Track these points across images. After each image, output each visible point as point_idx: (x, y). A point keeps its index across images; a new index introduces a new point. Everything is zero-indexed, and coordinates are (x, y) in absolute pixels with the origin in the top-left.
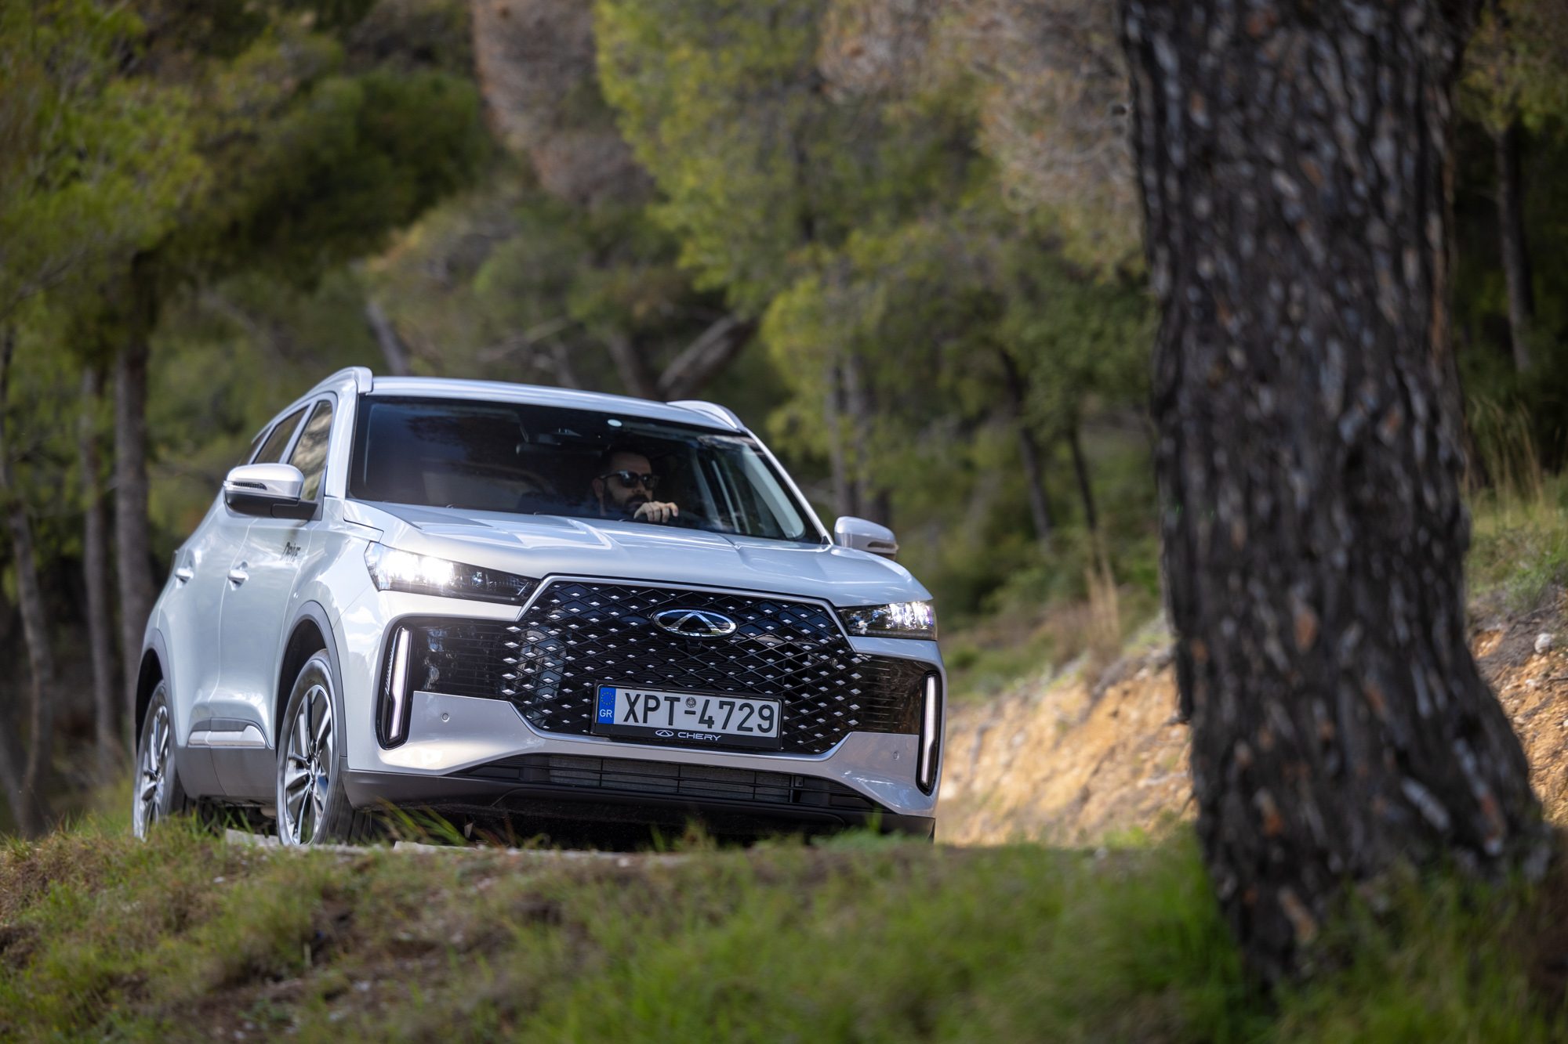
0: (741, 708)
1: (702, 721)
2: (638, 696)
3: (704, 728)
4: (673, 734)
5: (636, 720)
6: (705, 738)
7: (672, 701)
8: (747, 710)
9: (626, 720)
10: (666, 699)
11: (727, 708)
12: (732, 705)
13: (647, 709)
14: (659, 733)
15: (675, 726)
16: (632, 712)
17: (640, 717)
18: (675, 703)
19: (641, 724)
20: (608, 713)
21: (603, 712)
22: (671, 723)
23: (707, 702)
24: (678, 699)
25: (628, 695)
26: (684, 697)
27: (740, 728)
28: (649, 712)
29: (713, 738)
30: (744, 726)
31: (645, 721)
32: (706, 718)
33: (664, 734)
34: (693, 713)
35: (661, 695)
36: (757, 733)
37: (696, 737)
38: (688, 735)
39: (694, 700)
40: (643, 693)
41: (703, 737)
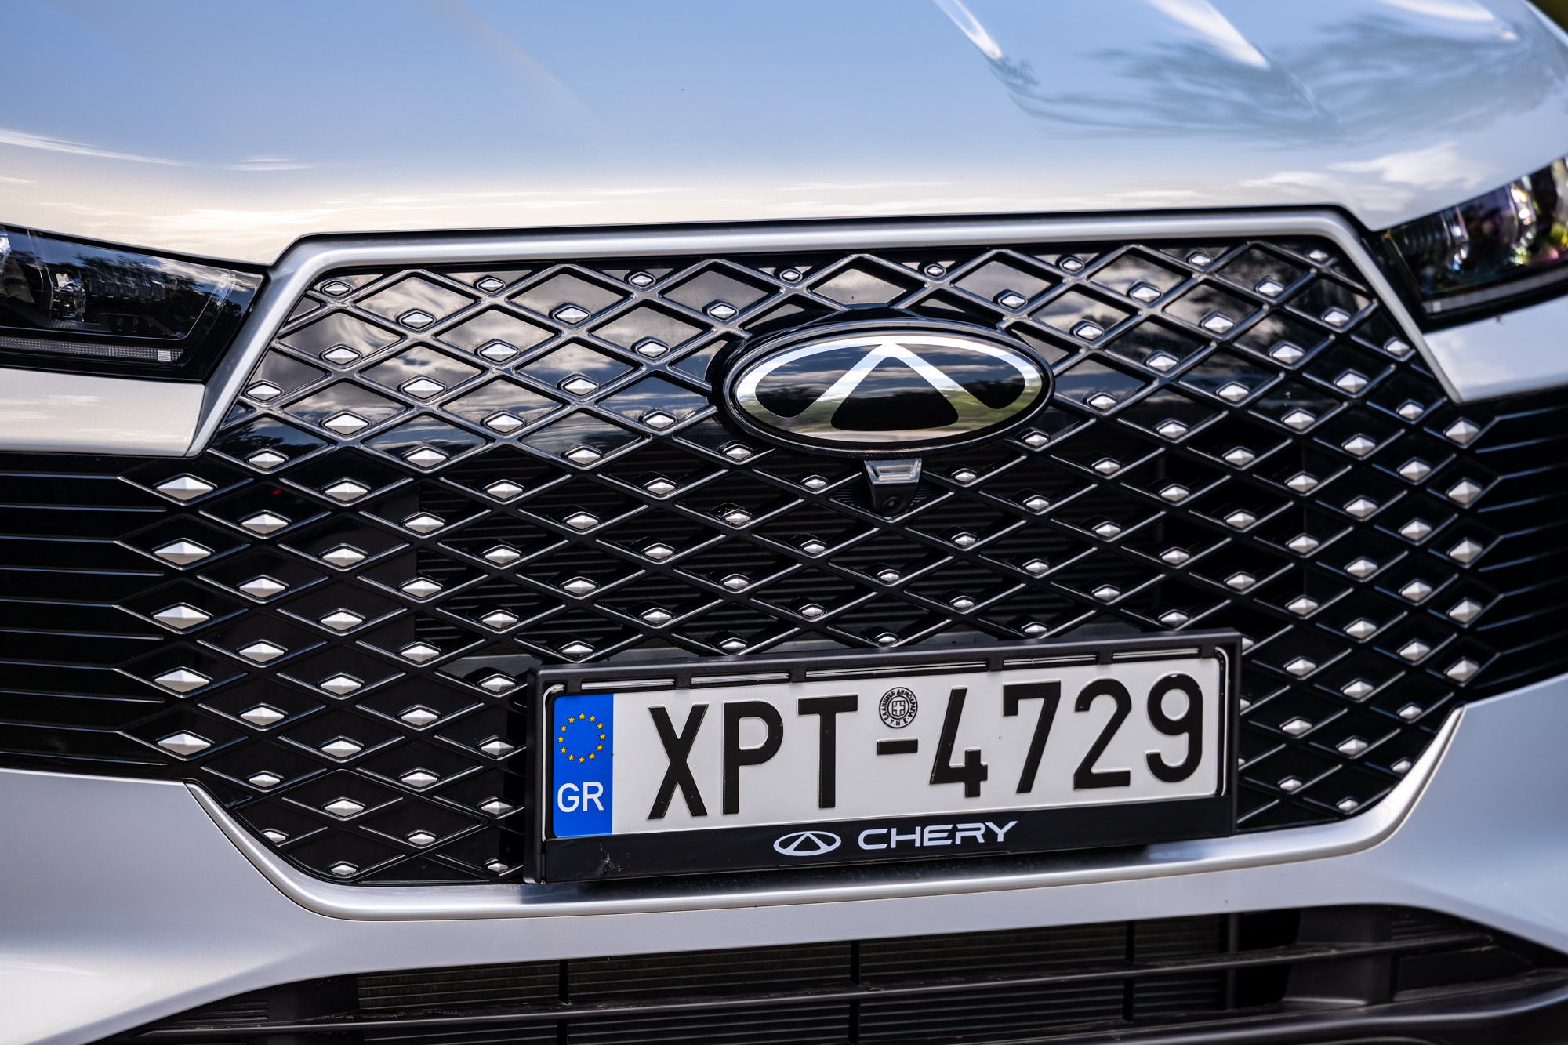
0: (1083, 703)
1: (942, 774)
2: (698, 713)
3: (952, 799)
4: (838, 841)
5: (697, 808)
6: (959, 836)
7: (827, 710)
8: (1104, 707)
9: (659, 810)
10: (807, 707)
12: (1050, 693)
13: (735, 758)
14: (784, 845)
16: (678, 776)
17: (711, 791)
18: (840, 717)
19: (715, 820)
20: (588, 795)
23: (957, 698)
24: (849, 704)
26: (870, 692)
27: (1085, 778)
28: (743, 770)
29: (990, 835)
31: (731, 805)
32: (957, 761)
33: (808, 845)
34: (910, 747)
36: (1146, 789)
37: (926, 838)
38: (895, 838)
40: (716, 699)
41: (952, 835)
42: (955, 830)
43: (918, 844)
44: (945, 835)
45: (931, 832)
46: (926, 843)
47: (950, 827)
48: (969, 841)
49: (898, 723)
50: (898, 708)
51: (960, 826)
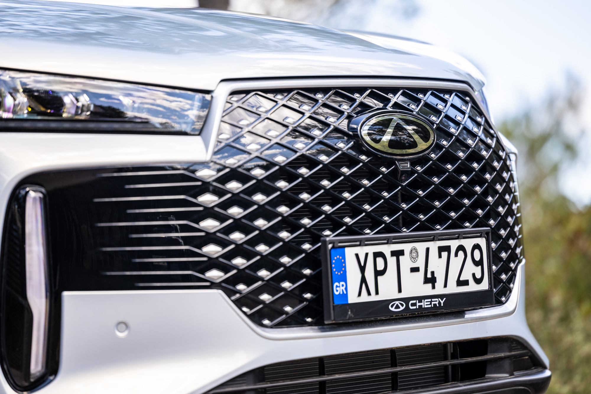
6: (433, 303)
9: (360, 295)
11: (445, 254)
15: (404, 294)
18: (401, 258)
21: (337, 286)
22: (400, 291)
25: (357, 256)
28: (379, 278)
29: (440, 303)
30: (461, 279)
32: (429, 276)
33: (397, 307)
35: (387, 249)
37: (425, 304)
38: (418, 304)
39: (415, 249)
41: (431, 304)
42: (431, 302)
43: (423, 307)
44: (429, 303)
45: (426, 302)
46: (426, 306)
47: (430, 300)
48: (435, 305)
49: (414, 260)
50: (414, 255)
51: (433, 300)
